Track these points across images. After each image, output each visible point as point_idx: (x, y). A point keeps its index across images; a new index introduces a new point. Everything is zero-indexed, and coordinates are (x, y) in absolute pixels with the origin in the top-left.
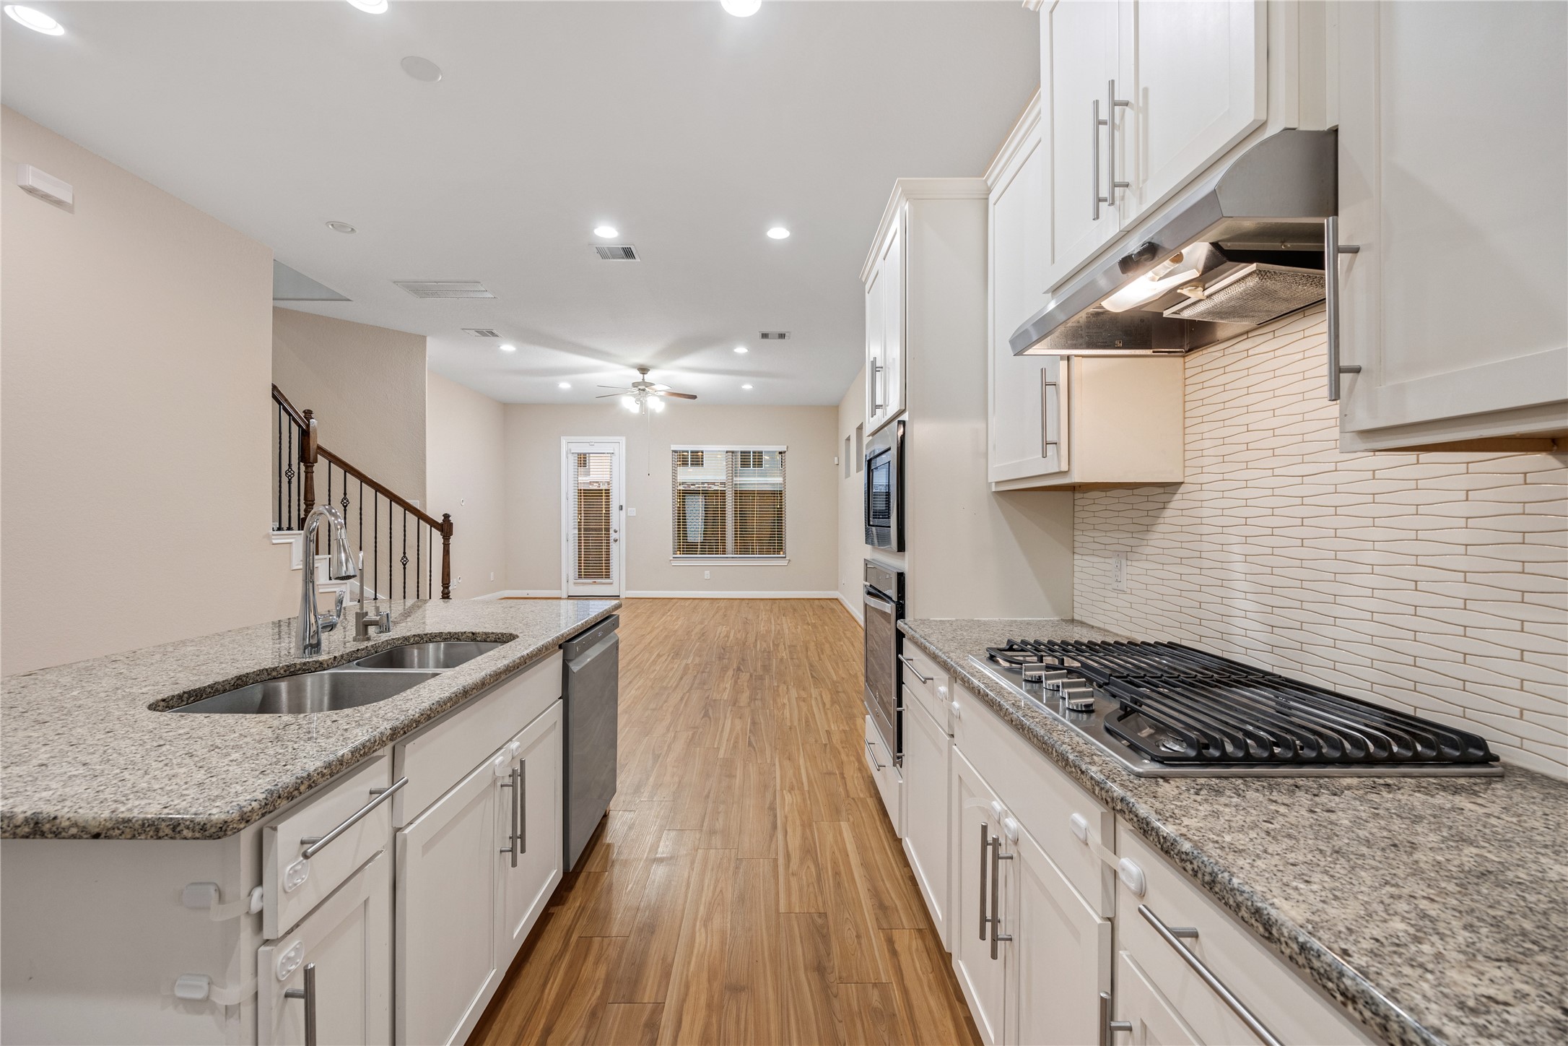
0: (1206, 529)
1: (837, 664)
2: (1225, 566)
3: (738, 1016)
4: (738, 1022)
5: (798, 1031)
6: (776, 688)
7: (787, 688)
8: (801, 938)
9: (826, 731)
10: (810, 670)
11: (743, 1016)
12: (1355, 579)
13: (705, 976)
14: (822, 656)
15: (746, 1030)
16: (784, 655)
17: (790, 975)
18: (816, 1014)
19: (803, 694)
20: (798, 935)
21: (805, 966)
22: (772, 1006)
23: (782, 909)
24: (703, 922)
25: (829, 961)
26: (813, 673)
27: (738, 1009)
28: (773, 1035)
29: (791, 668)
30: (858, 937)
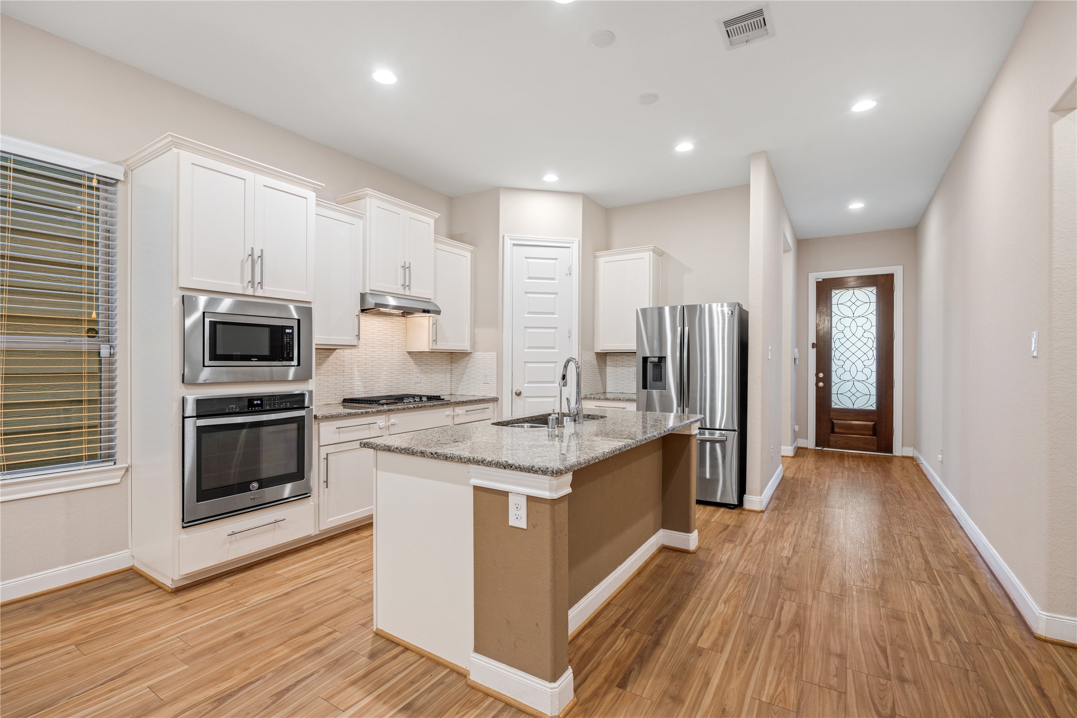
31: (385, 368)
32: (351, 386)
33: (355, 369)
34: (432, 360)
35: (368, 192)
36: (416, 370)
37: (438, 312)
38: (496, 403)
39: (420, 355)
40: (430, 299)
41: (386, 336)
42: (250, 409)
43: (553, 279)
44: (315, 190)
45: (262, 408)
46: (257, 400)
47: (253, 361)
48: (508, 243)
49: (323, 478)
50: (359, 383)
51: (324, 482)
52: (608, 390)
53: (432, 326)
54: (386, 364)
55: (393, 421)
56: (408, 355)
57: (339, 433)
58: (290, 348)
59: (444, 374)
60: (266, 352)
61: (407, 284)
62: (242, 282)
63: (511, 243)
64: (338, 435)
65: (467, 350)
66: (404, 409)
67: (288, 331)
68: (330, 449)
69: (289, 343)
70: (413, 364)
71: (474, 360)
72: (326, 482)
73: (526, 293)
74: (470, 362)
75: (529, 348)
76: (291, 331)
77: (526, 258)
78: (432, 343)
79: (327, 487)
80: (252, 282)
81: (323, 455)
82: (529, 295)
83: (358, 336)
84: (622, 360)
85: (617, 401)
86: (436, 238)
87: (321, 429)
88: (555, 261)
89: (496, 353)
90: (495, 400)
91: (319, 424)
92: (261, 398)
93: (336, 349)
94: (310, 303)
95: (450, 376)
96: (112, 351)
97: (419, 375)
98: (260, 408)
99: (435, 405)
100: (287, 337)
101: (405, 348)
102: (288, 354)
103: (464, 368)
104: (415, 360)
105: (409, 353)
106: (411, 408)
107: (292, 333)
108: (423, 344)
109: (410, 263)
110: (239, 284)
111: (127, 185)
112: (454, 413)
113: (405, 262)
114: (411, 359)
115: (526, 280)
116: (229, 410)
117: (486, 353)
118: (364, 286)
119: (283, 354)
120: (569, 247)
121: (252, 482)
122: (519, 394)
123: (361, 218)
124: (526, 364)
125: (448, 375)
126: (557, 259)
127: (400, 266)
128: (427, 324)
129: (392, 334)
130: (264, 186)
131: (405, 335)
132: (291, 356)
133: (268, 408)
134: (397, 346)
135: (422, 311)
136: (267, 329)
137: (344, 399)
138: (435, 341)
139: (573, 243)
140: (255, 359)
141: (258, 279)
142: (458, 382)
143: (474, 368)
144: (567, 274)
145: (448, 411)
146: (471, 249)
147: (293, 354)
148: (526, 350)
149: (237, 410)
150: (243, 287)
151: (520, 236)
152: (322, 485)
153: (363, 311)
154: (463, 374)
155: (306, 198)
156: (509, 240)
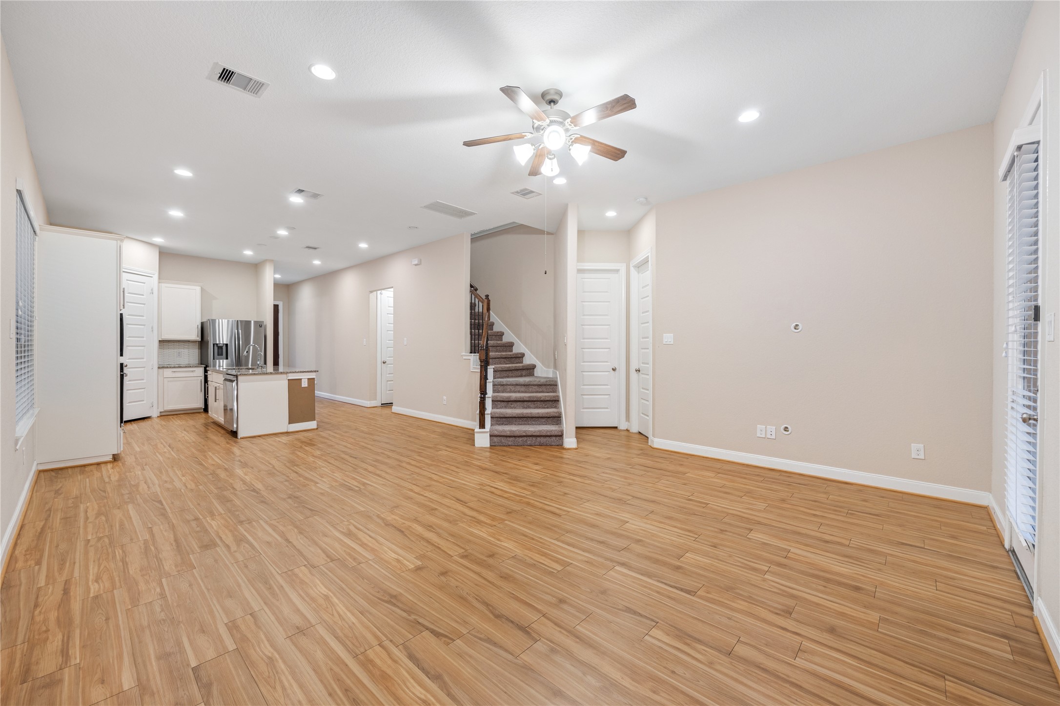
1: (122, 525)
6: (198, 484)
7: (186, 487)
9: (145, 470)
10: (165, 509)
14: (147, 537)
16: (213, 523)
19: (168, 485)
26: (160, 506)
29: (192, 507)
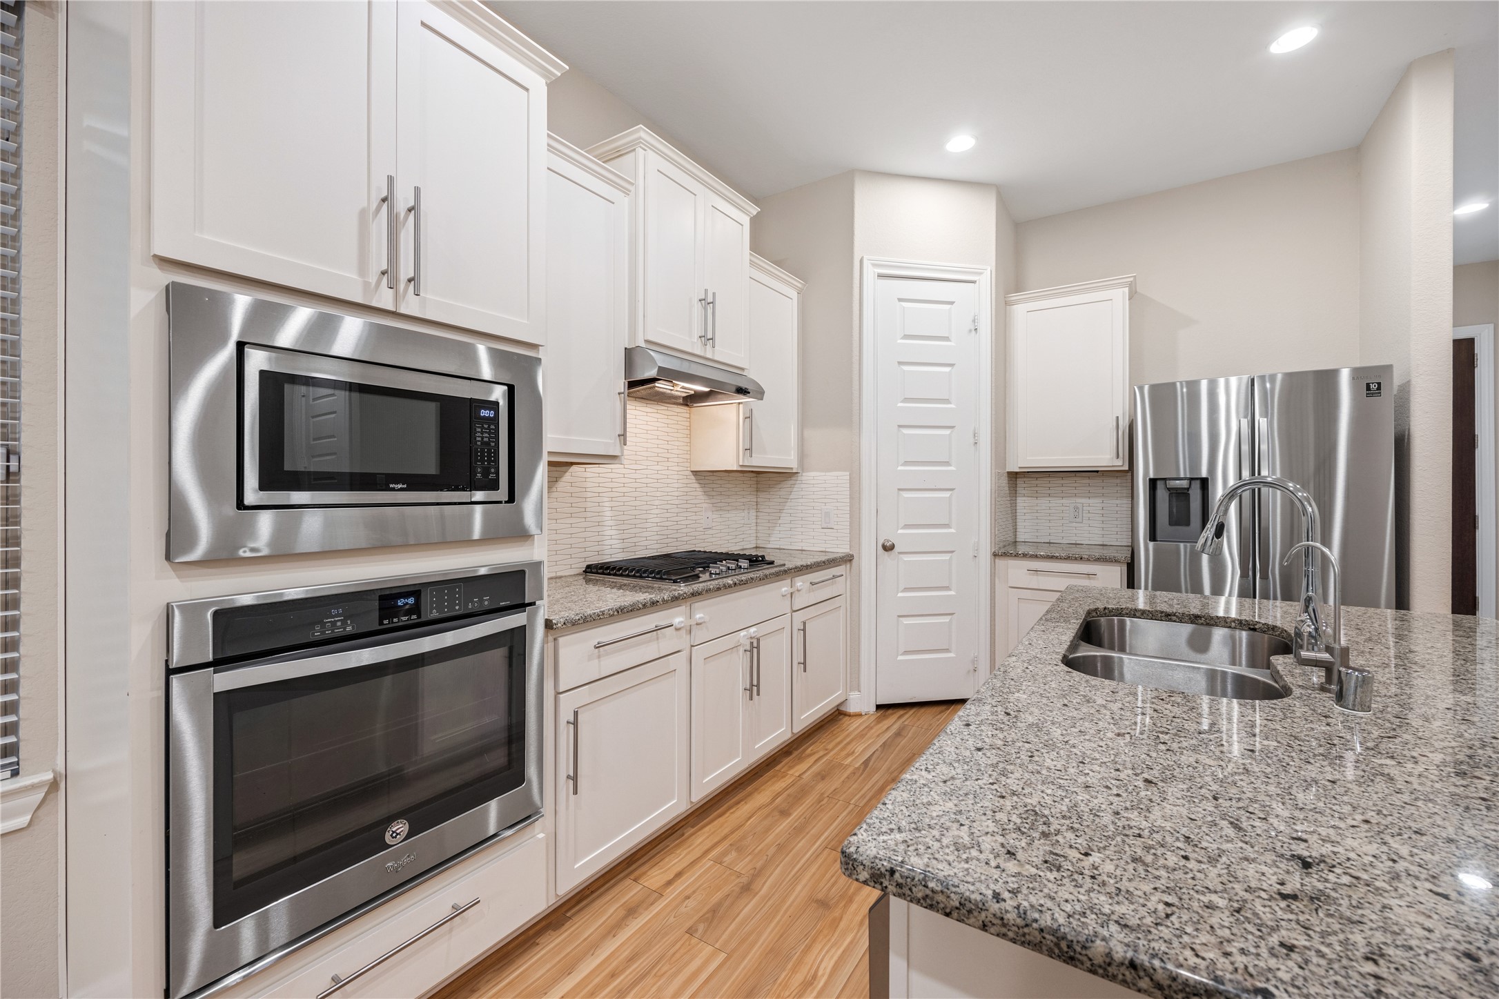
0: (589, 495)
2: (600, 514)
3: (833, 885)
4: (835, 882)
5: (798, 862)
8: (734, 919)
11: (829, 884)
12: (653, 512)
13: (842, 925)
15: (832, 877)
17: (773, 895)
18: (778, 866)
20: (735, 922)
21: (755, 896)
22: (804, 882)
23: (723, 956)
24: (816, 983)
25: (733, 891)
27: (830, 889)
28: (816, 866)
30: (688, 897)
31: (657, 503)
32: (599, 538)
33: (606, 504)
34: (730, 486)
35: (642, 134)
36: (705, 505)
37: (760, 394)
38: (848, 566)
39: (713, 478)
40: (743, 369)
41: (658, 442)
42: (386, 622)
43: (947, 339)
44: (545, 73)
45: (419, 617)
46: (406, 595)
47: (393, 489)
48: (870, 273)
49: (565, 768)
50: (614, 532)
51: (568, 777)
52: (1021, 538)
53: (744, 422)
54: (658, 494)
55: (698, 616)
56: (693, 477)
57: (599, 657)
58: (489, 457)
59: (746, 511)
60: (430, 466)
61: (710, 336)
62: (362, 269)
63: (874, 272)
64: (597, 661)
65: (792, 468)
66: (719, 589)
67: (484, 413)
68: (583, 696)
69: (488, 444)
70: (700, 493)
71: (803, 486)
72: (574, 778)
73: (900, 363)
74: (795, 489)
75: (906, 463)
76: (492, 414)
77: (900, 300)
78: (744, 455)
79: (575, 792)
80: (389, 274)
81: (566, 715)
82: (906, 368)
83: (623, 436)
84: (1049, 485)
85: (1075, 562)
86: (753, 259)
87: (562, 652)
88: (949, 306)
89: (848, 473)
90: (848, 559)
91: (555, 639)
92: (415, 591)
93: (572, 464)
94: (534, 346)
95: (755, 514)
96: (13, 464)
97: (709, 514)
98: (414, 617)
99: (766, 576)
100: (482, 428)
101: (688, 465)
102: (486, 472)
103: (784, 500)
104: (703, 486)
105: (695, 473)
106: (730, 586)
107: (495, 420)
108: (726, 456)
109: (714, 294)
110: (355, 276)
111: (53, 17)
112: (791, 590)
113: (706, 291)
114: (697, 485)
115: (899, 341)
116: (323, 633)
117: (827, 474)
118: (633, 333)
119: (472, 472)
120: (974, 282)
121: (390, 820)
122: (888, 548)
123: (626, 192)
124: (901, 492)
125: (753, 513)
126: (952, 303)
127: (696, 300)
128: (735, 419)
129: (668, 438)
130: (423, 24)
131: (688, 440)
132: (492, 476)
133: (435, 614)
134: (676, 460)
135: (734, 389)
136: (432, 407)
137: (588, 567)
138: (749, 450)
139: (981, 273)
140: (400, 486)
141: (406, 271)
142: (770, 525)
143: (801, 500)
144: (970, 331)
145: (784, 587)
146: (799, 285)
147: (497, 473)
148: (900, 468)
149: (349, 628)
150: (366, 285)
151: (886, 259)
152: (565, 786)
153: (632, 385)
154: (780, 511)
155: (527, 90)
156: (870, 266)
